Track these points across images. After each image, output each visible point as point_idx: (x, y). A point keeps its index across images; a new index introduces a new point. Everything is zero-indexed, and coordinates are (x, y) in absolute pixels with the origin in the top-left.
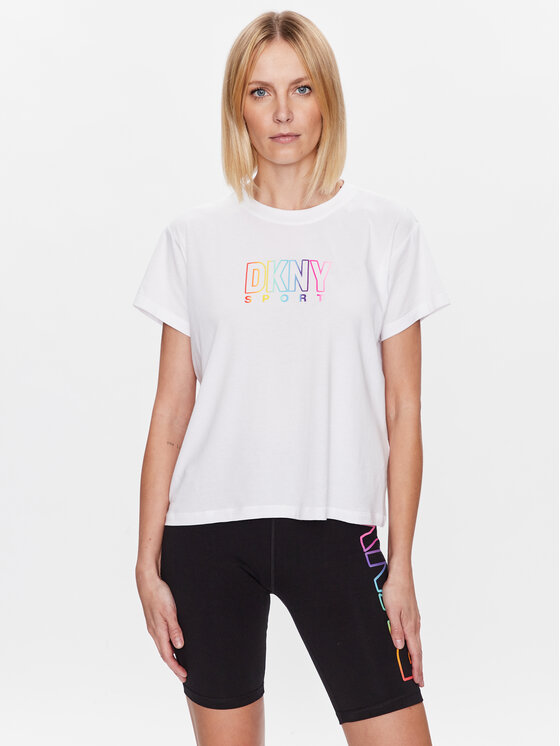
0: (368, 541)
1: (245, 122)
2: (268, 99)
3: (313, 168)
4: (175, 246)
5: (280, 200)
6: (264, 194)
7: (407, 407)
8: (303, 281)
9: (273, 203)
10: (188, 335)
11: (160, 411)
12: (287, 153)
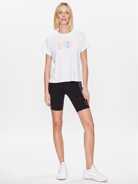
0: (80, 85)
1: (58, 17)
2: (62, 14)
3: (68, 26)
4: (48, 42)
5: (63, 32)
6: (61, 32)
7: (85, 63)
8: (68, 45)
9: (62, 33)
10: (51, 56)
11: (46, 67)
12: (64, 22)
